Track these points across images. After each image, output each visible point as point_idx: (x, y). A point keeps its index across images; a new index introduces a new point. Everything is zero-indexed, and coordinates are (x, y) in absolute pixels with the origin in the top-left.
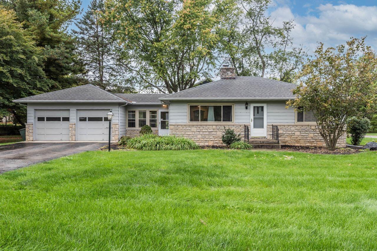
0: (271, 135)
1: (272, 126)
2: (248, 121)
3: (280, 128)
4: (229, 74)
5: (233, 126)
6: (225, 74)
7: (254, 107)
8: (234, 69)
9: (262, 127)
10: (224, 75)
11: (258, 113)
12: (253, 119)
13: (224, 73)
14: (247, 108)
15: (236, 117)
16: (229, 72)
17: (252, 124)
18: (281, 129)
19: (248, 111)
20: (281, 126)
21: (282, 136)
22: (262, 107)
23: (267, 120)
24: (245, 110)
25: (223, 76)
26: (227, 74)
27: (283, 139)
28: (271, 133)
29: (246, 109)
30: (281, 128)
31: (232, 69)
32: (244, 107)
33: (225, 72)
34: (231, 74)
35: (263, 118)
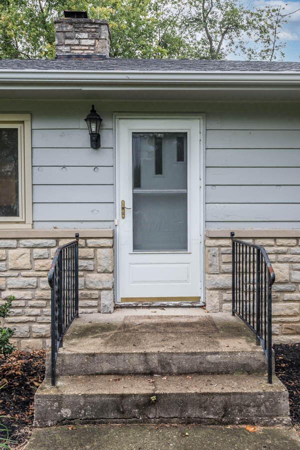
0: (224, 289)
1: (229, 242)
2: (103, 212)
3: (275, 248)
4: (83, 42)
5: (14, 243)
6: (68, 42)
7: (136, 136)
8: (100, 24)
9: (180, 244)
10: (67, 45)
11: (159, 170)
12: (129, 204)
13: (66, 38)
14: (96, 142)
15: (41, 194)
16: (85, 35)
17: (125, 230)
18: (281, 257)
19: (102, 157)
20: (280, 242)
21: (287, 296)
22: (181, 139)
23: (205, 210)
24: (88, 156)
25: (61, 48)
26: (77, 42)
27: (288, 312)
28: (227, 280)
29: (92, 147)
30: (277, 253)
31: (95, 23)
32: (80, 134)
33: (68, 35)
34: (92, 42)
35: (186, 194)
